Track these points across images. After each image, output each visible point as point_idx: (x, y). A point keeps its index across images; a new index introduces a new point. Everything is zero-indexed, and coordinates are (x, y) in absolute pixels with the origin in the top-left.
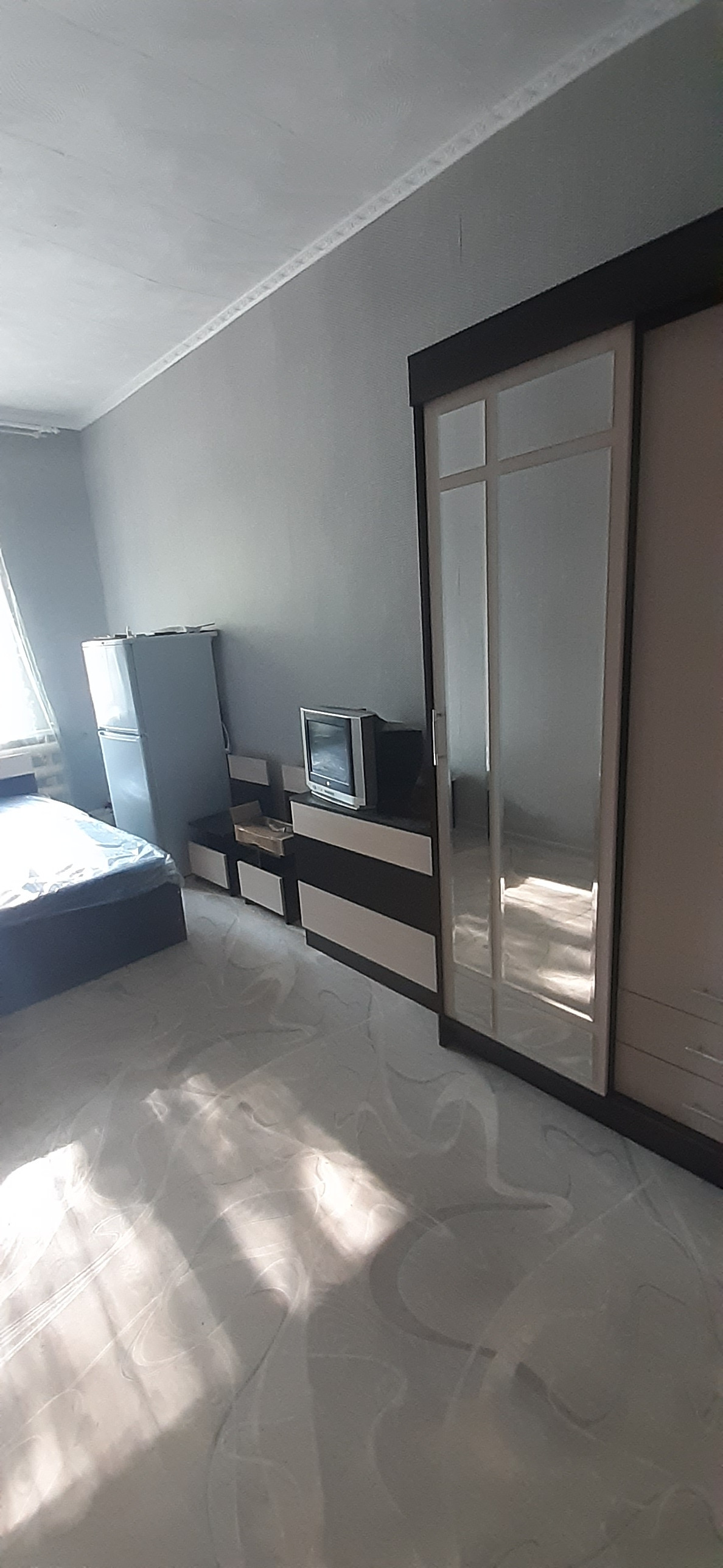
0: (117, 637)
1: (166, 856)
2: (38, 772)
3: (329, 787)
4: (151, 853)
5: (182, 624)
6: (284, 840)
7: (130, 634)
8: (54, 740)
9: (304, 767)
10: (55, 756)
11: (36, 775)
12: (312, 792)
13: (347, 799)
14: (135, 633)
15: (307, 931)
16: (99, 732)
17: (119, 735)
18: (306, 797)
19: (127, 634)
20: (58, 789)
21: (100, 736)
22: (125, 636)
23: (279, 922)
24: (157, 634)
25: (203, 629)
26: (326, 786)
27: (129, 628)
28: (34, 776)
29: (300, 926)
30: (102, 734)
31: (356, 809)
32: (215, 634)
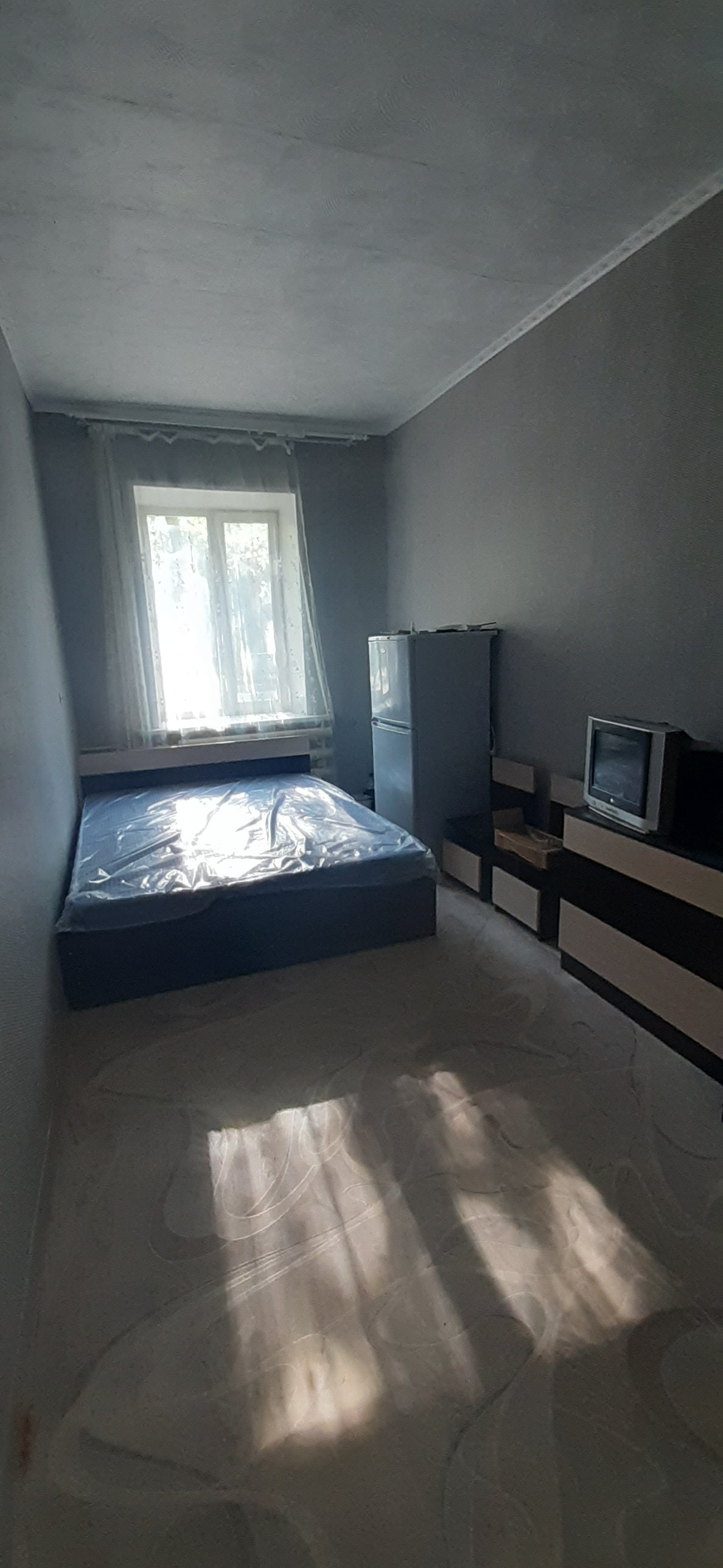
0: (401, 632)
1: (427, 851)
2: (313, 754)
3: (612, 804)
4: (413, 845)
5: (463, 621)
6: (549, 854)
7: (413, 630)
8: (329, 726)
9: (583, 780)
10: (328, 740)
11: (311, 757)
12: (590, 807)
13: (634, 821)
14: (419, 629)
15: (563, 954)
16: (372, 722)
17: (391, 726)
18: (582, 812)
19: (411, 630)
20: (326, 771)
21: (373, 726)
22: (408, 633)
23: (531, 939)
24: (439, 631)
25: (483, 627)
26: (609, 802)
27: (413, 624)
28: (309, 758)
29: (557, 948)
30: (375, 724)
31: (644, 832)
32: (496, 632)
